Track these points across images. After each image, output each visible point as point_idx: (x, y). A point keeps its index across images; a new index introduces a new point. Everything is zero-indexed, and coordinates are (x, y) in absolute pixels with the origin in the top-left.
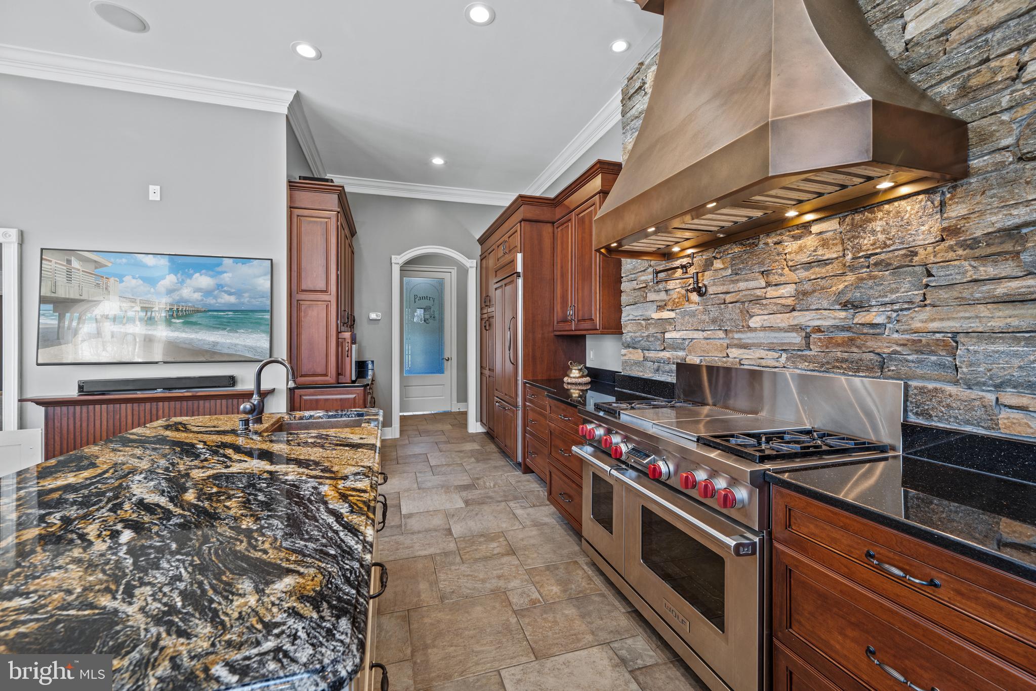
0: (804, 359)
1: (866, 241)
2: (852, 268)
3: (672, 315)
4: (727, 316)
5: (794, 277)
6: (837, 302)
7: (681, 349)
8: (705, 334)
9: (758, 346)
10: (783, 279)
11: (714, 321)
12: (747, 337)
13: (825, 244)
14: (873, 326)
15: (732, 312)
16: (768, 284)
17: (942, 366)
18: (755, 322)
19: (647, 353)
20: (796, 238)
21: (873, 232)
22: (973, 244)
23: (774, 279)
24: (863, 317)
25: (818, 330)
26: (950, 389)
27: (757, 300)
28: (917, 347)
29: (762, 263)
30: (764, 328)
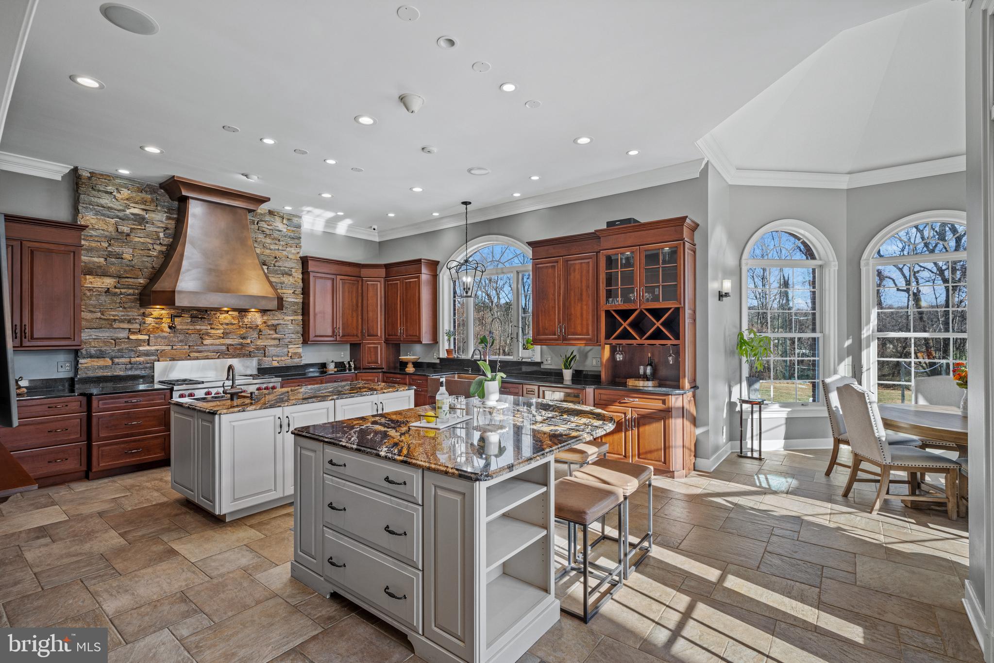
0: (227, 354)
1: (246, 320)
2: (243, 327)
3: (147, 337)
4: (190, 339)
5: (221, 327)
6: (240, 337)
7: (153, 355)
8: (175, 347)
9: (208, 351)
10: (218, 327)
11: (181, 341)
12: (200, 348)
13: (233, 318)
14: (248, 344)
15: (195, 337)
16: (211, 328)
17: (262, 353)
18: (205, 342)
19: (116, 360)
20: (221, 314)
21: (248, 318)
22: (268, 326)
23: (213, 326)
24: (244, 341)
25: (231, 345)
26: (264, 358)
27: (208, 334)
28: (258, 349)
29: (209, 320)
30: (212, 345)
